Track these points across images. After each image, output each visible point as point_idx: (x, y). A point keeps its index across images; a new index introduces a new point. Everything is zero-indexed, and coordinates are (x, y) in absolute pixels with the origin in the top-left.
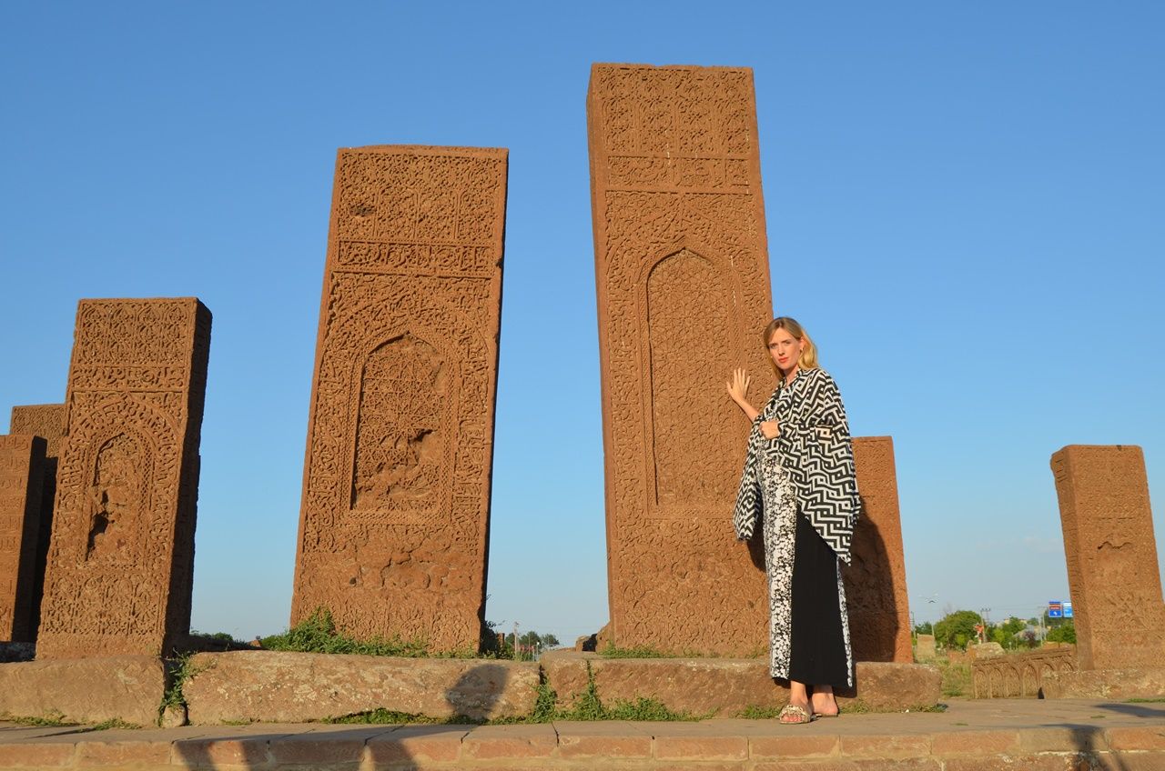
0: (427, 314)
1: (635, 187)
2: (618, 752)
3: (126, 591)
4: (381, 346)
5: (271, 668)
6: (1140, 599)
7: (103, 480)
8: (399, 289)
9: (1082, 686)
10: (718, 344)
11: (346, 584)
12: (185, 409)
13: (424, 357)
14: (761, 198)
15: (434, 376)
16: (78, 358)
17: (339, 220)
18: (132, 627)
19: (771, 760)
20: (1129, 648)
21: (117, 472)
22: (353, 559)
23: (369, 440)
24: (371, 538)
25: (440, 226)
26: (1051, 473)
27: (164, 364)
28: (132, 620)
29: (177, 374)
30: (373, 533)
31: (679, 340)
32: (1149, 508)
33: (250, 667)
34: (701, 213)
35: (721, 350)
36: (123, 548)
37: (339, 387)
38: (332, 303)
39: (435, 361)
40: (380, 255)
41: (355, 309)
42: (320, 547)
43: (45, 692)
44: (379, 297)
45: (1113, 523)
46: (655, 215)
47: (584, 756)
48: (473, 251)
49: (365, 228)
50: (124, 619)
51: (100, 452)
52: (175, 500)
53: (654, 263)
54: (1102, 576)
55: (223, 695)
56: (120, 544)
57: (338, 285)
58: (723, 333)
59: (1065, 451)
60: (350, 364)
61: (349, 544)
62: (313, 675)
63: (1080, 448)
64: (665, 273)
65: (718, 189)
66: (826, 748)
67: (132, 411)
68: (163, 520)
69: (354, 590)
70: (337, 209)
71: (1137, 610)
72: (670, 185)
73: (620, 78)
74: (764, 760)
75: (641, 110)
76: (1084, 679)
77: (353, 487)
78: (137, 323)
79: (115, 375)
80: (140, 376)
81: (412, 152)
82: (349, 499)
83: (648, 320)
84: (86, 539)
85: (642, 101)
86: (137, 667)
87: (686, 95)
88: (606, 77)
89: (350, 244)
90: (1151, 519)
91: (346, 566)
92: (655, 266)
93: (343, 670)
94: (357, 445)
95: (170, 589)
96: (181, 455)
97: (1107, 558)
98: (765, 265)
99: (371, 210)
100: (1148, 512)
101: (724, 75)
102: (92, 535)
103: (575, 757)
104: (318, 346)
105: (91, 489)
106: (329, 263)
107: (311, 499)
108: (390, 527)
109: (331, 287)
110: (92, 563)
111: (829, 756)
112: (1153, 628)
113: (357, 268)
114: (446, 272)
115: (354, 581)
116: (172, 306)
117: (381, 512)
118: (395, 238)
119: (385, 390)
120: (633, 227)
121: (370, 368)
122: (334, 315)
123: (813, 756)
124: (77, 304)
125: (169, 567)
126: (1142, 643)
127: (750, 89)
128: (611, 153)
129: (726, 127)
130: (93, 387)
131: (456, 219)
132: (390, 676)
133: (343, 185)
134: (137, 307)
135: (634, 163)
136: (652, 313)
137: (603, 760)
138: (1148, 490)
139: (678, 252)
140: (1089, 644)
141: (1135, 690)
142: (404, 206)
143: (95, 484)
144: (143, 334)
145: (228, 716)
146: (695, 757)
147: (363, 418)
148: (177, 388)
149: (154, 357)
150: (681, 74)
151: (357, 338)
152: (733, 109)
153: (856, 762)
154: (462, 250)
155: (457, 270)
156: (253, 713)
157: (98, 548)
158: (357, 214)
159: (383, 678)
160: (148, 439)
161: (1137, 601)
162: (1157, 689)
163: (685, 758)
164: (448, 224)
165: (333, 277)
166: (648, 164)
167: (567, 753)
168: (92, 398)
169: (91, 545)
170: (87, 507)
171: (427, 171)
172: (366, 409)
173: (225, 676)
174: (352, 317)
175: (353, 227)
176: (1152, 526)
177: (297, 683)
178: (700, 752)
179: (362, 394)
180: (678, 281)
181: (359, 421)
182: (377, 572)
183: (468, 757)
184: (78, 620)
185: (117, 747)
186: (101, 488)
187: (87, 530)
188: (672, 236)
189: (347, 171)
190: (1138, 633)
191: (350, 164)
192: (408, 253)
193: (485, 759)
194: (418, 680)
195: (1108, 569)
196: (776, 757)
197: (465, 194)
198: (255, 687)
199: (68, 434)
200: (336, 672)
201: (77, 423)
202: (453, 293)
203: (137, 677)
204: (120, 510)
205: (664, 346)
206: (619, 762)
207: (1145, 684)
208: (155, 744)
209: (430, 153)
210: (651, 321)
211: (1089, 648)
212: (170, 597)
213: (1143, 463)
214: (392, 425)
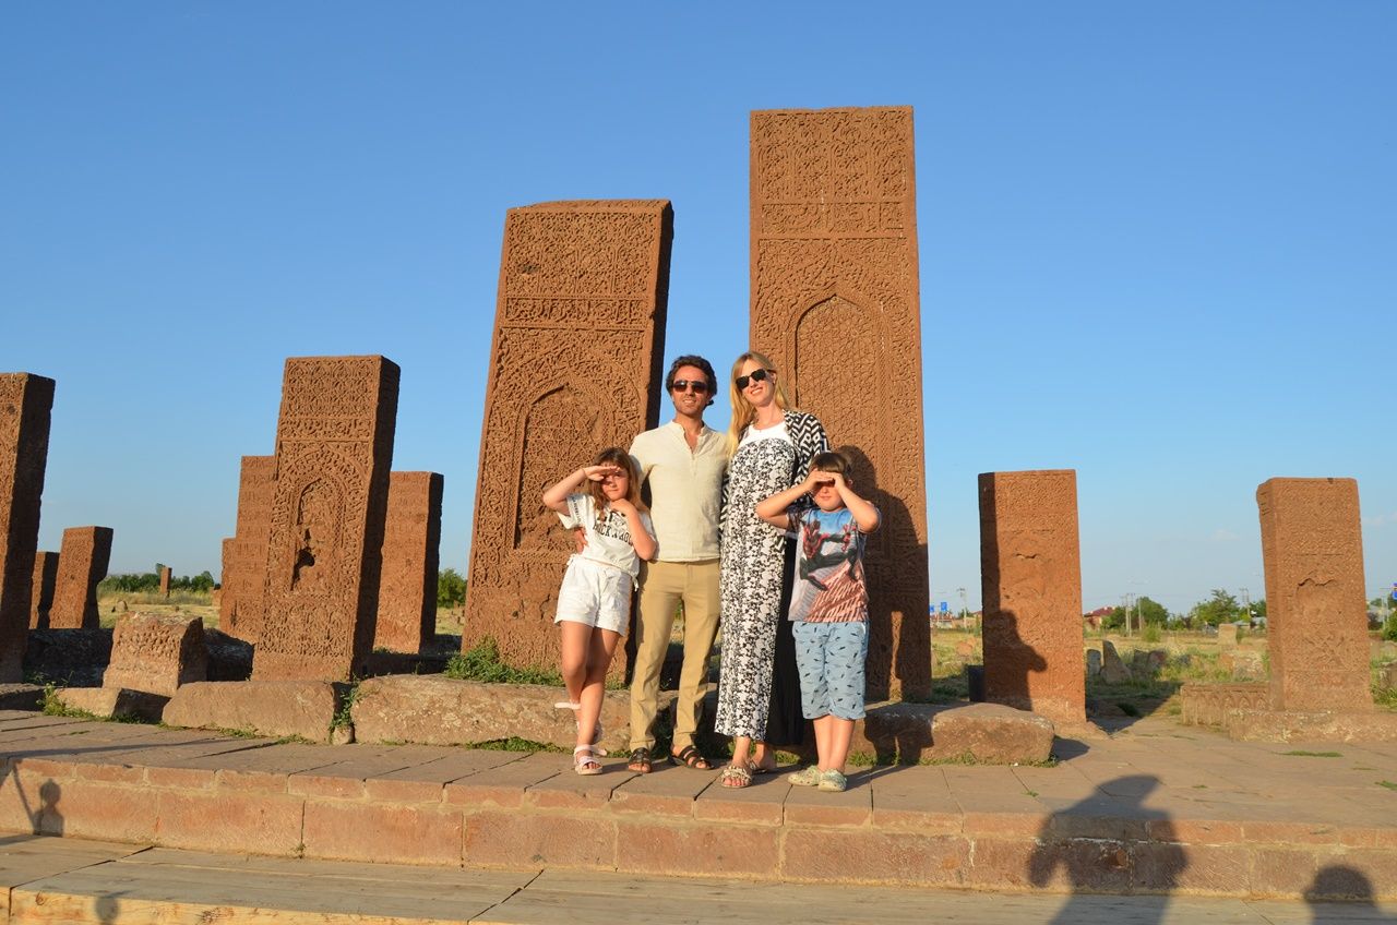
0: (584, 367)
1: (787, 235)
2: (662, 810)
3: (322, 618)
4: (543, 397)
5: (425, 696)
6: (1343, 639)
7: (306, 520)
8: (560, 342)
9: (1264, 727)
10: (865, 390)
11: (510, 616)
12: (371, 457)
13: (582, 407)
14: (915, 241)
15: (591, 425)
16: (286, 411)
17: (507, 280)
18: (327, 650)
19: (804, 827)
20: (1325, 689)
21: (316, 512)
22: (516, 594)
23: (531, 484)
24: (532, 575)
25: (599, 282)
26: (1256, 505)
27: (353, 417)
28: (327, 644)
29: (365, 426)
30: (533, 570)
31: (827, 387)
32: (1360, 544)
33: (408, 695)
34: (853, 258)
35: (868, 397)
36: (321, 580)
37: (506, 436)
38: (499, 357)
39: (592, 410)
40: (544, 310)
41: (520, 363)
42: (488, 583)
43: (241, 708)
44: (542, 350)
45: (1317, 559)
46: (808, 261)
47: (631, 811)
48: (628, 306)
49: (531, 286)
50: (321, 643)
51: (303, 495)
52: (362, 539)
53: (804, 311)
54: (1302, 614)
55: (383, 719)
56: (319, 576)
57: (506, 339)
58: (871, 380)
59: (1270, 483)
60: (515, 414)
61: (512, 581)
62: (459, 704)
63: (1285, 480)
64: (816, 321)
65: (872, 234)
66: (859, 821)
67: (328, 458)
68: (352, 557)
69: (516, 622)
70: (506, 268)
71: (1338, 650)
72: (822, 232)
73: (777, 125)
74: (798, 827)
75: (797, 157)
76: (1267, 720)
77: (517, 527)
78: (333, 380)
79: (314, 426)
80: (334, 428)
81: (575, 210)
82: (513, 540)
83: (796, 368)
84: (291, 571)
85: (798, 146)
86: (311, 691)
87: (843, 139)
88: (764, 124)
89: (516, 301)
90: (1361, 556)
91: (510, 601)
92: (805, 314)
93: (486, 700)
94: (520, 489)
95: (357, 618)
96: (367, 499)
97: (1309, 595)
98: (915, 310)
99: (537, 267)
100: (1359, 548)
101: (883, 115)
102: (297, 568)
103: (622, 812)
104: (488, 397)
105: (295, 528)
106: (498, 319)
107: (480, 539)
108: (548, 566)
109: (499, 342)
110: (296, 593)
111: (861, 827)
112: (1354, 669)
113: (523, 323)
114: (603, 325)
115: (516, 614)
116: (361, 363)
117: (541, 552)
118: (557, 293)
119: (547, 438)
120: (784, 275)
121: (533, 418)
122: (502, 368)
123: (844, 826)
124: (284, 362)
125: (357, 598)
126: (1341, 684)
127: (909, 128)
128: (765, 201)
129: (882, 169)
130: (297, 437)
131: (613, 274)
132: (526, 708)
133: (512, 244)
134: (333, 365)
135: (788, 211)
136: (800, 360)
137: (648, 816)
138: (1360, 526)
139: (829, 299)
140: (1282, 683)
141: (1319, 735)
142: (567, 261)
143: (299, 523)
144: (337, 389)
145: (387, 737)
146: (732, 820)
147: (526, 465)
148: (364, 438)
149: (346, 410)
150: (838, 117)
151: (522, 389)
152: (890, 151)
153: (887, 835)
154: (618, 304)
155: (613, 322)
156: (407, 736)
157: (302, 579)
158: (524, 272)
159: (520, 709)
160: (341, 485)
161: (1339, 641)
162: (1345, 735)
163: (723, 820)
164: (606, 279)
165: (501, 332)
166: (802, 211)
167: (616, 808)
168: (296, 447)
169: (296, 576)
170: (292, 544)
171: (587, 228)
172: (529, 456)
173: (386, 702)
174: (517, 370)
175: (519, 284)
176: (1362, 563)
177: (445, 710)
178: (736, 816)
179: (525, 442)
180: (828, 328)
181: (522, 467)
182: (537, 607)
183: (530, 805)
184: (285, 642)
185: (246, 776)
186: (305, 527)
187: (293, 564)
188: (823, 283)
189: (515, 231)
190: (1337, 674)
191: (517, 224)
192: (568, 308)
193: (544, 808)
194: (550, 713)
195: (1309, 607)
196: (809, 825)
197: (622, 249)
198: (410, 713)
199: (277, 478)
200: (480, 702)
201: (284, 469)
202: (609, 345)
203: (312, 700)
204: (320, 546)
205: (811, 393)
206: (663, 819)
207: (1332, 729)
208: (276, 776)
209: (591, 210)
210: (799, 369)
211: (1282, 687)
212: (357, 625)
213: (1357, 497)
214: (552, 471)
